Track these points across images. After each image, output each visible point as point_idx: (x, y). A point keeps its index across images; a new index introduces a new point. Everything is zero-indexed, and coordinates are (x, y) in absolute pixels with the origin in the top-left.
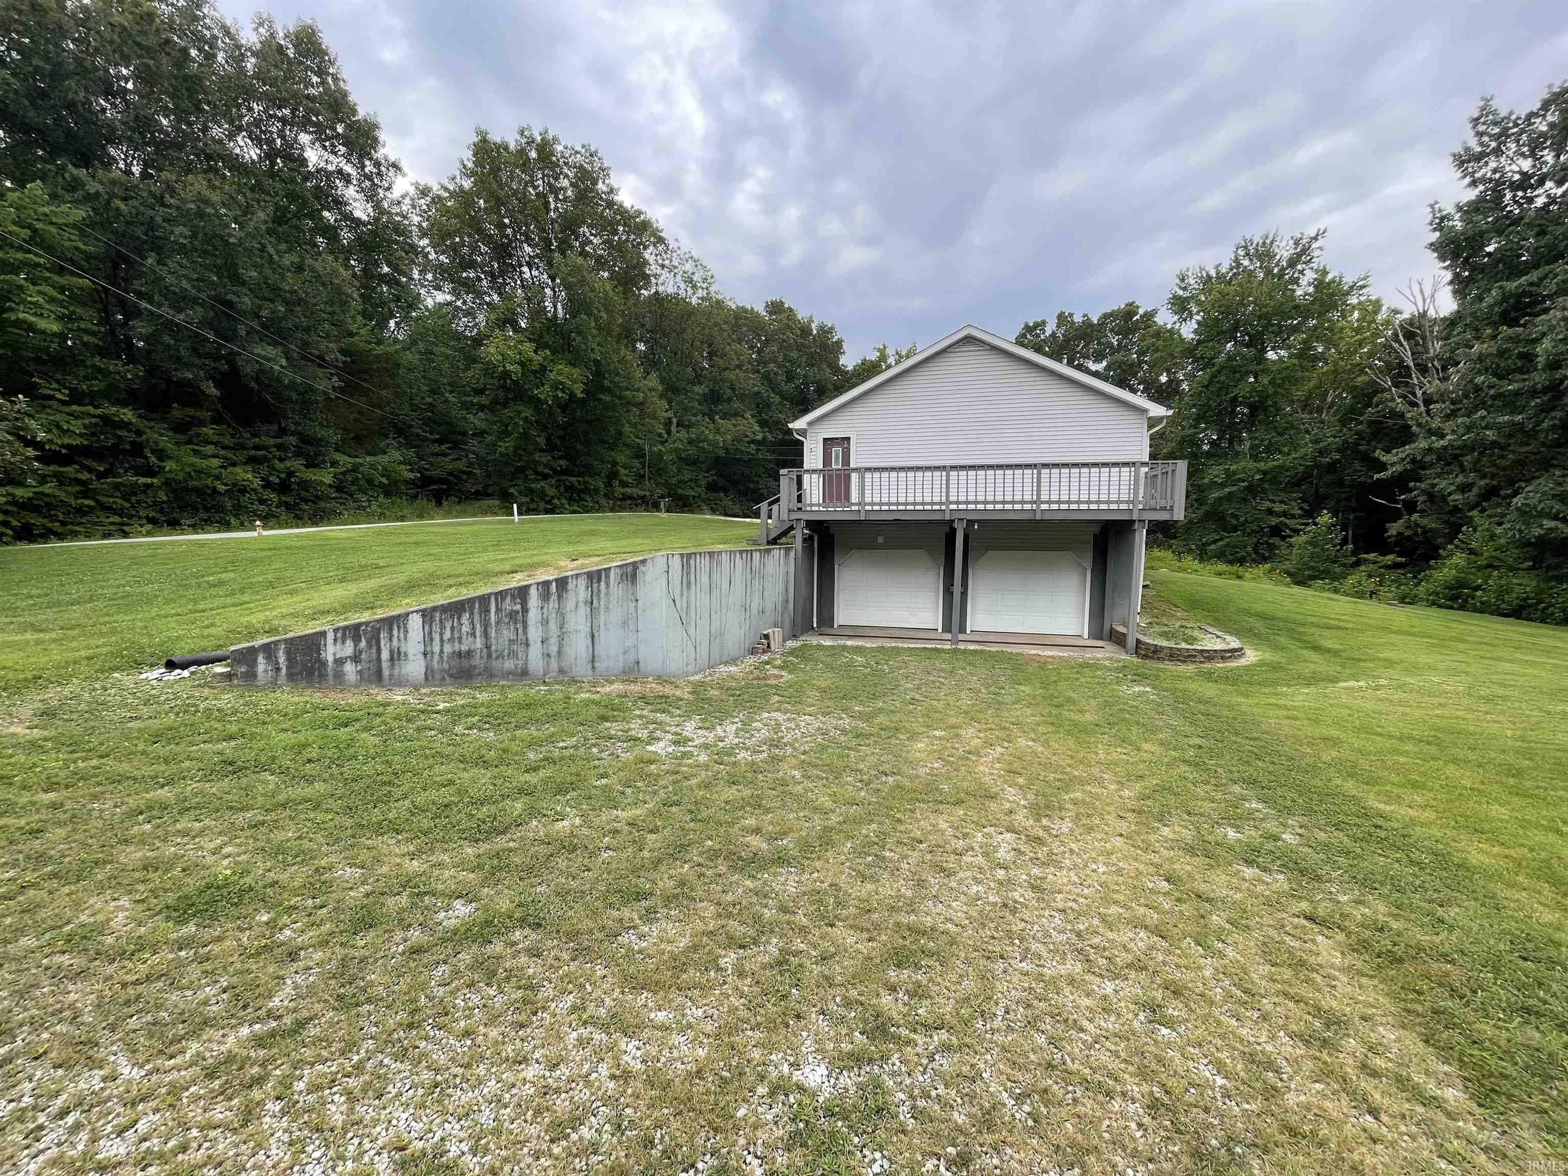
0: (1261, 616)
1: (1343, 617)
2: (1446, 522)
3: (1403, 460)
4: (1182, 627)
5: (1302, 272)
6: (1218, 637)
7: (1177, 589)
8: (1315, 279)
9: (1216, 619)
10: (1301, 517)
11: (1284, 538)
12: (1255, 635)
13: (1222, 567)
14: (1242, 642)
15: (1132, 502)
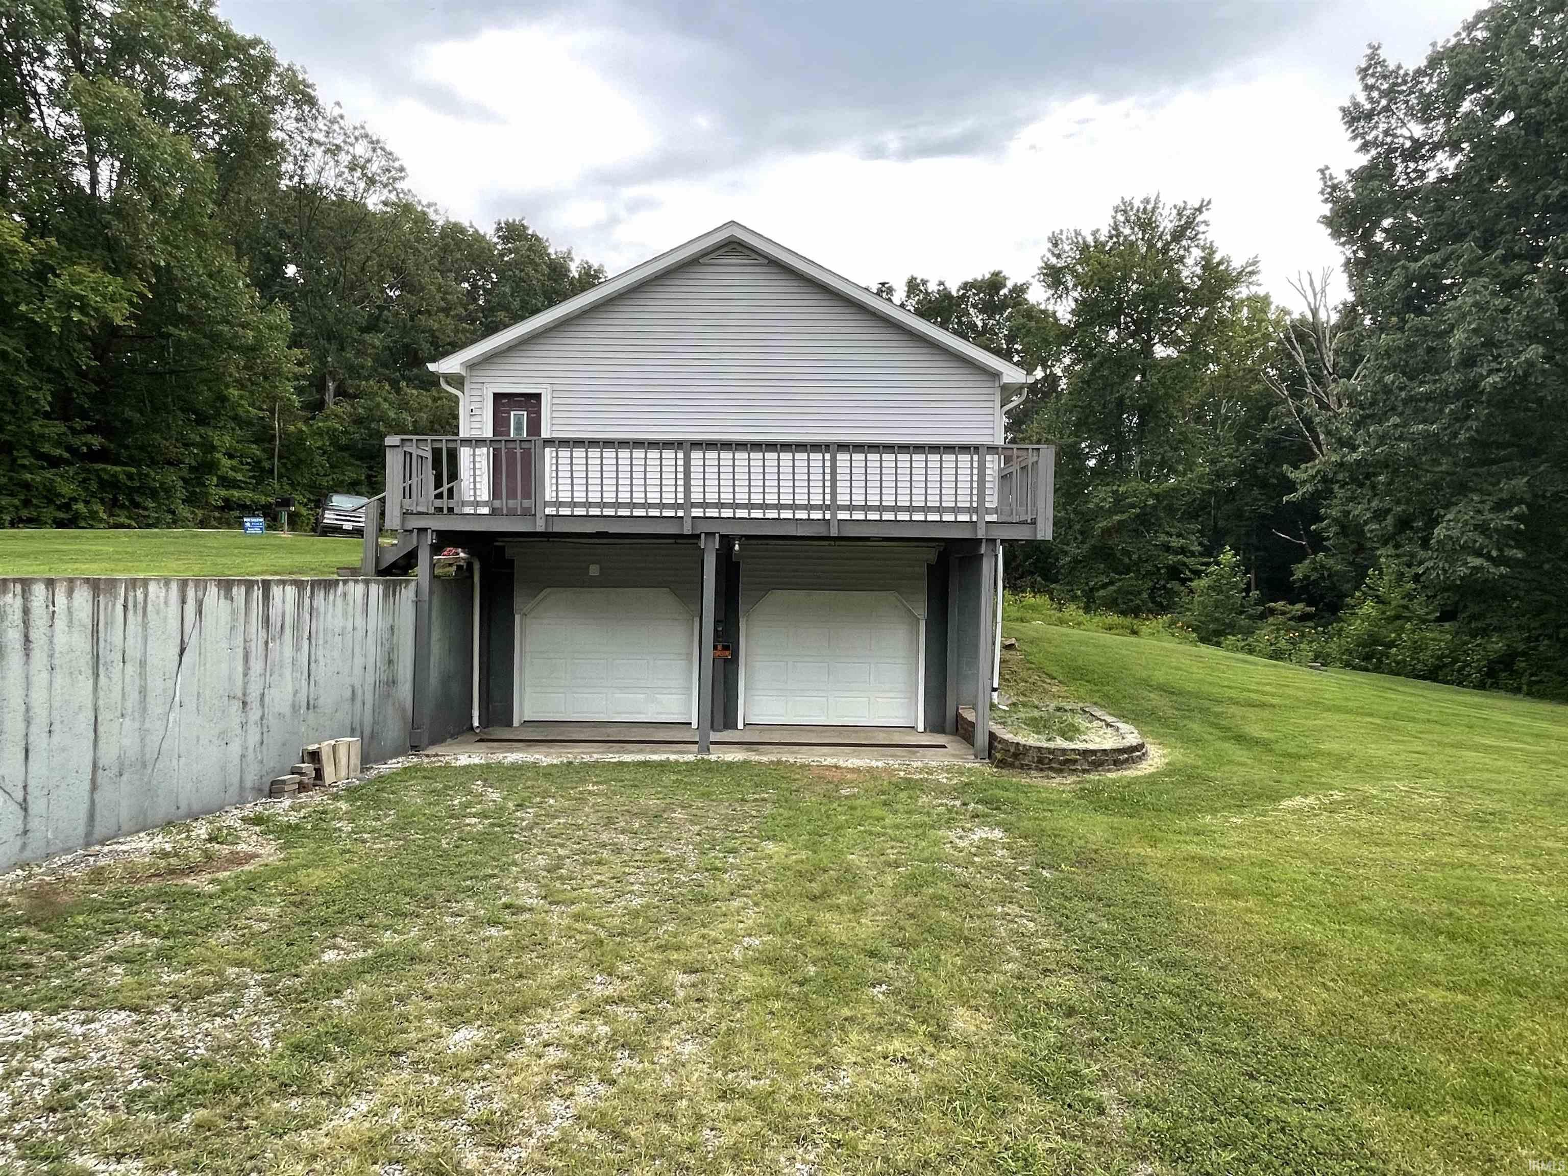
0: (1166, 690)
1: (1268, 688)
2: (1351, 564)
3: (1314, 477)
4: (1059, 709)
5: (1187, 249)
6: (1108, 725)
7: (1052, 650)
8: (1202, 258)
9: (1106, 696)
10: (1201, 555)
11: (1183, 581)
12: (1159, 719)
13: (1113, 618)
14: (1143, 734)
15: (976, 511)
